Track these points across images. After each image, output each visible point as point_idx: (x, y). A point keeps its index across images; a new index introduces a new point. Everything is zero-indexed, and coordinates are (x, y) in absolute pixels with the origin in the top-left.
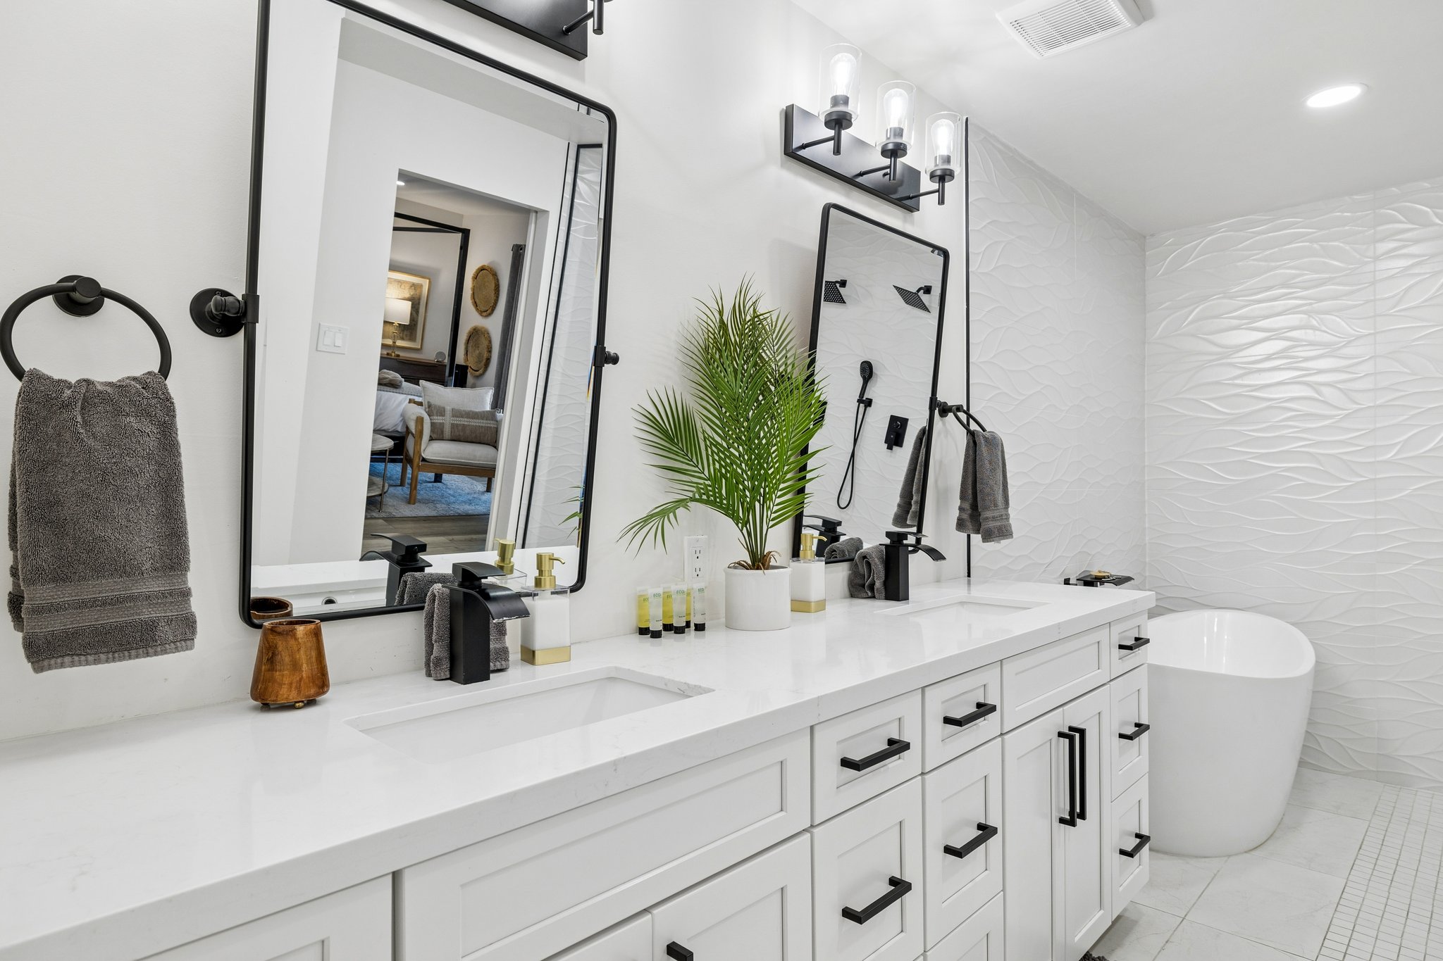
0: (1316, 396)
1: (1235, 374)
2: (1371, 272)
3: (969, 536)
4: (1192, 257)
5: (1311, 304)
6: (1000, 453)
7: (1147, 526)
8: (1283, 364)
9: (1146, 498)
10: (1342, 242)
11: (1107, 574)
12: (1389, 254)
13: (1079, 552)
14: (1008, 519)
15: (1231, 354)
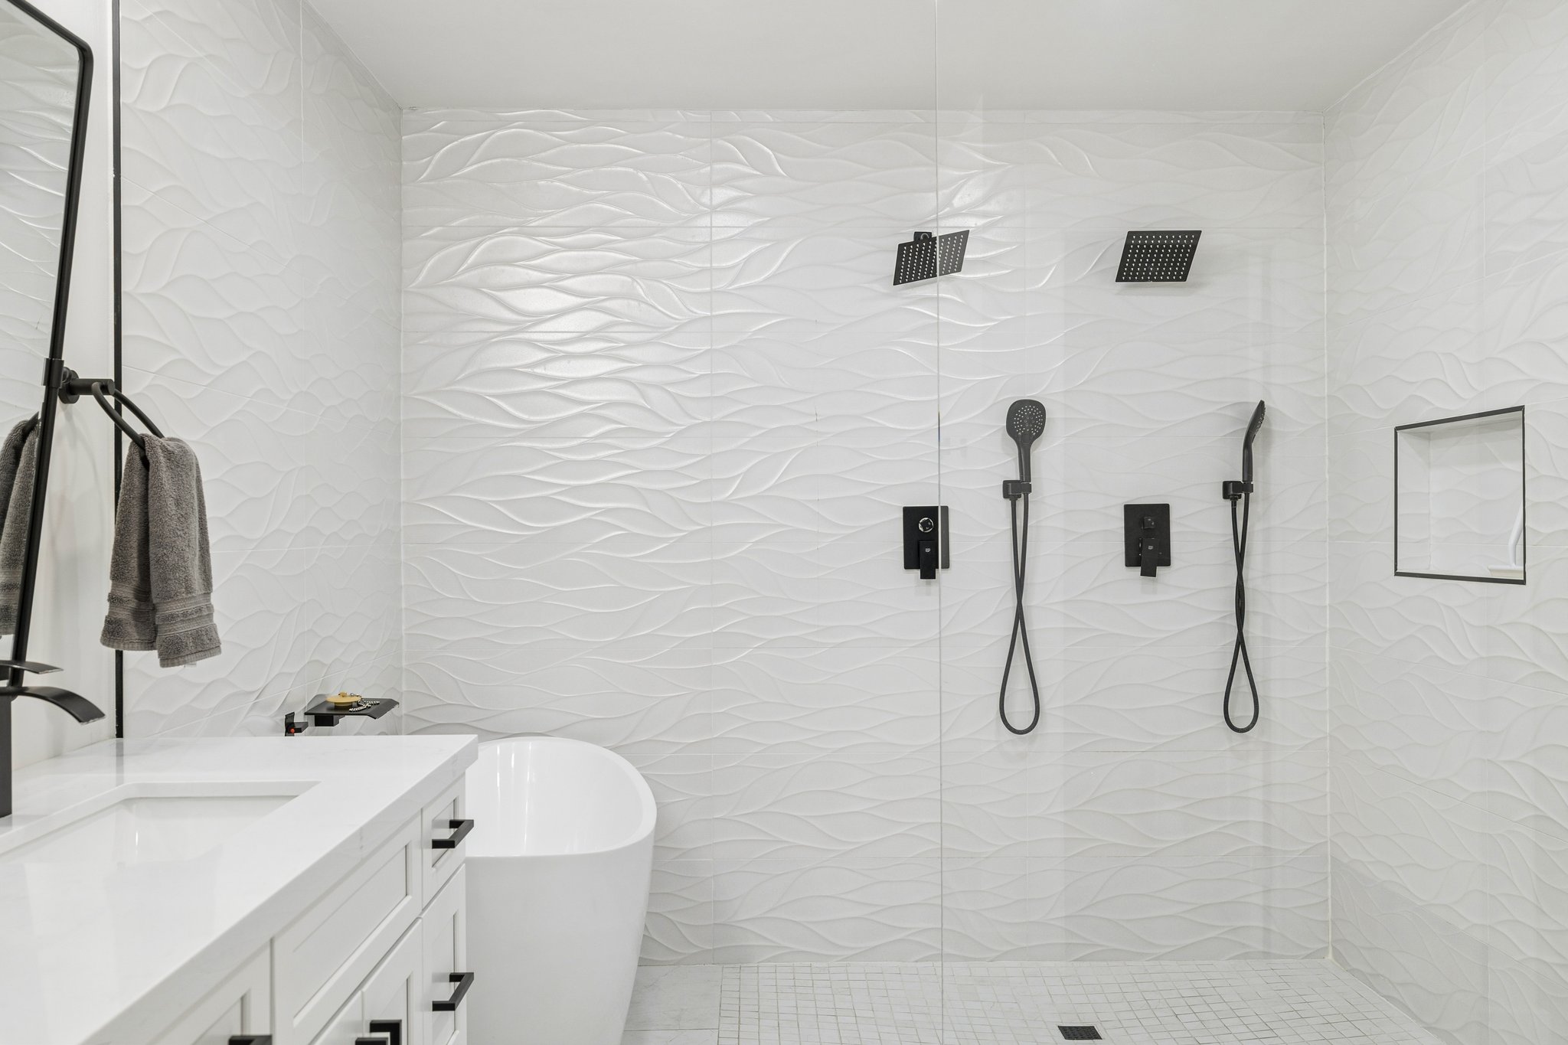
0: (642, 402)
1: (534, 359)
2: (706, 227)
3: (119, 656)
4: (476, 156)
5: (635, 262)
6: (194, 484)
7: (403, 606)
8: (601, 350)
9: (403, 557)
10: (674, 177)
11: (358, 699)
12: (727, 207)
13: (308, 663)
14: (210, 616)
15: (529, 326)
